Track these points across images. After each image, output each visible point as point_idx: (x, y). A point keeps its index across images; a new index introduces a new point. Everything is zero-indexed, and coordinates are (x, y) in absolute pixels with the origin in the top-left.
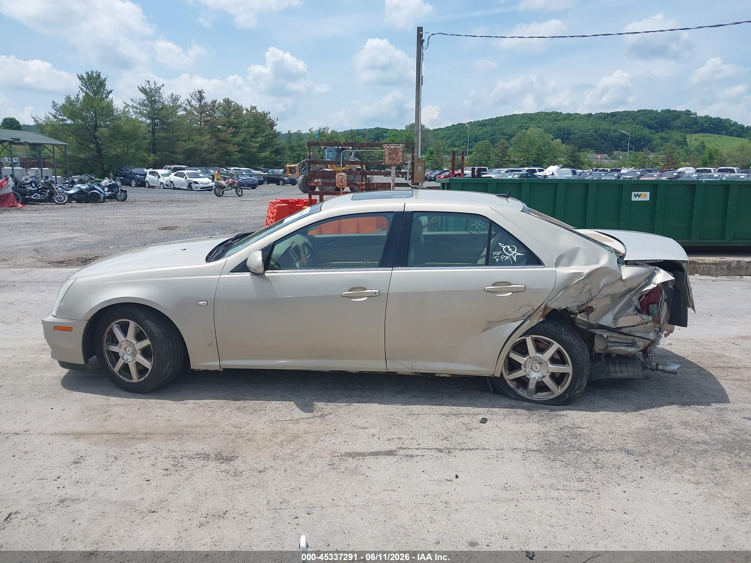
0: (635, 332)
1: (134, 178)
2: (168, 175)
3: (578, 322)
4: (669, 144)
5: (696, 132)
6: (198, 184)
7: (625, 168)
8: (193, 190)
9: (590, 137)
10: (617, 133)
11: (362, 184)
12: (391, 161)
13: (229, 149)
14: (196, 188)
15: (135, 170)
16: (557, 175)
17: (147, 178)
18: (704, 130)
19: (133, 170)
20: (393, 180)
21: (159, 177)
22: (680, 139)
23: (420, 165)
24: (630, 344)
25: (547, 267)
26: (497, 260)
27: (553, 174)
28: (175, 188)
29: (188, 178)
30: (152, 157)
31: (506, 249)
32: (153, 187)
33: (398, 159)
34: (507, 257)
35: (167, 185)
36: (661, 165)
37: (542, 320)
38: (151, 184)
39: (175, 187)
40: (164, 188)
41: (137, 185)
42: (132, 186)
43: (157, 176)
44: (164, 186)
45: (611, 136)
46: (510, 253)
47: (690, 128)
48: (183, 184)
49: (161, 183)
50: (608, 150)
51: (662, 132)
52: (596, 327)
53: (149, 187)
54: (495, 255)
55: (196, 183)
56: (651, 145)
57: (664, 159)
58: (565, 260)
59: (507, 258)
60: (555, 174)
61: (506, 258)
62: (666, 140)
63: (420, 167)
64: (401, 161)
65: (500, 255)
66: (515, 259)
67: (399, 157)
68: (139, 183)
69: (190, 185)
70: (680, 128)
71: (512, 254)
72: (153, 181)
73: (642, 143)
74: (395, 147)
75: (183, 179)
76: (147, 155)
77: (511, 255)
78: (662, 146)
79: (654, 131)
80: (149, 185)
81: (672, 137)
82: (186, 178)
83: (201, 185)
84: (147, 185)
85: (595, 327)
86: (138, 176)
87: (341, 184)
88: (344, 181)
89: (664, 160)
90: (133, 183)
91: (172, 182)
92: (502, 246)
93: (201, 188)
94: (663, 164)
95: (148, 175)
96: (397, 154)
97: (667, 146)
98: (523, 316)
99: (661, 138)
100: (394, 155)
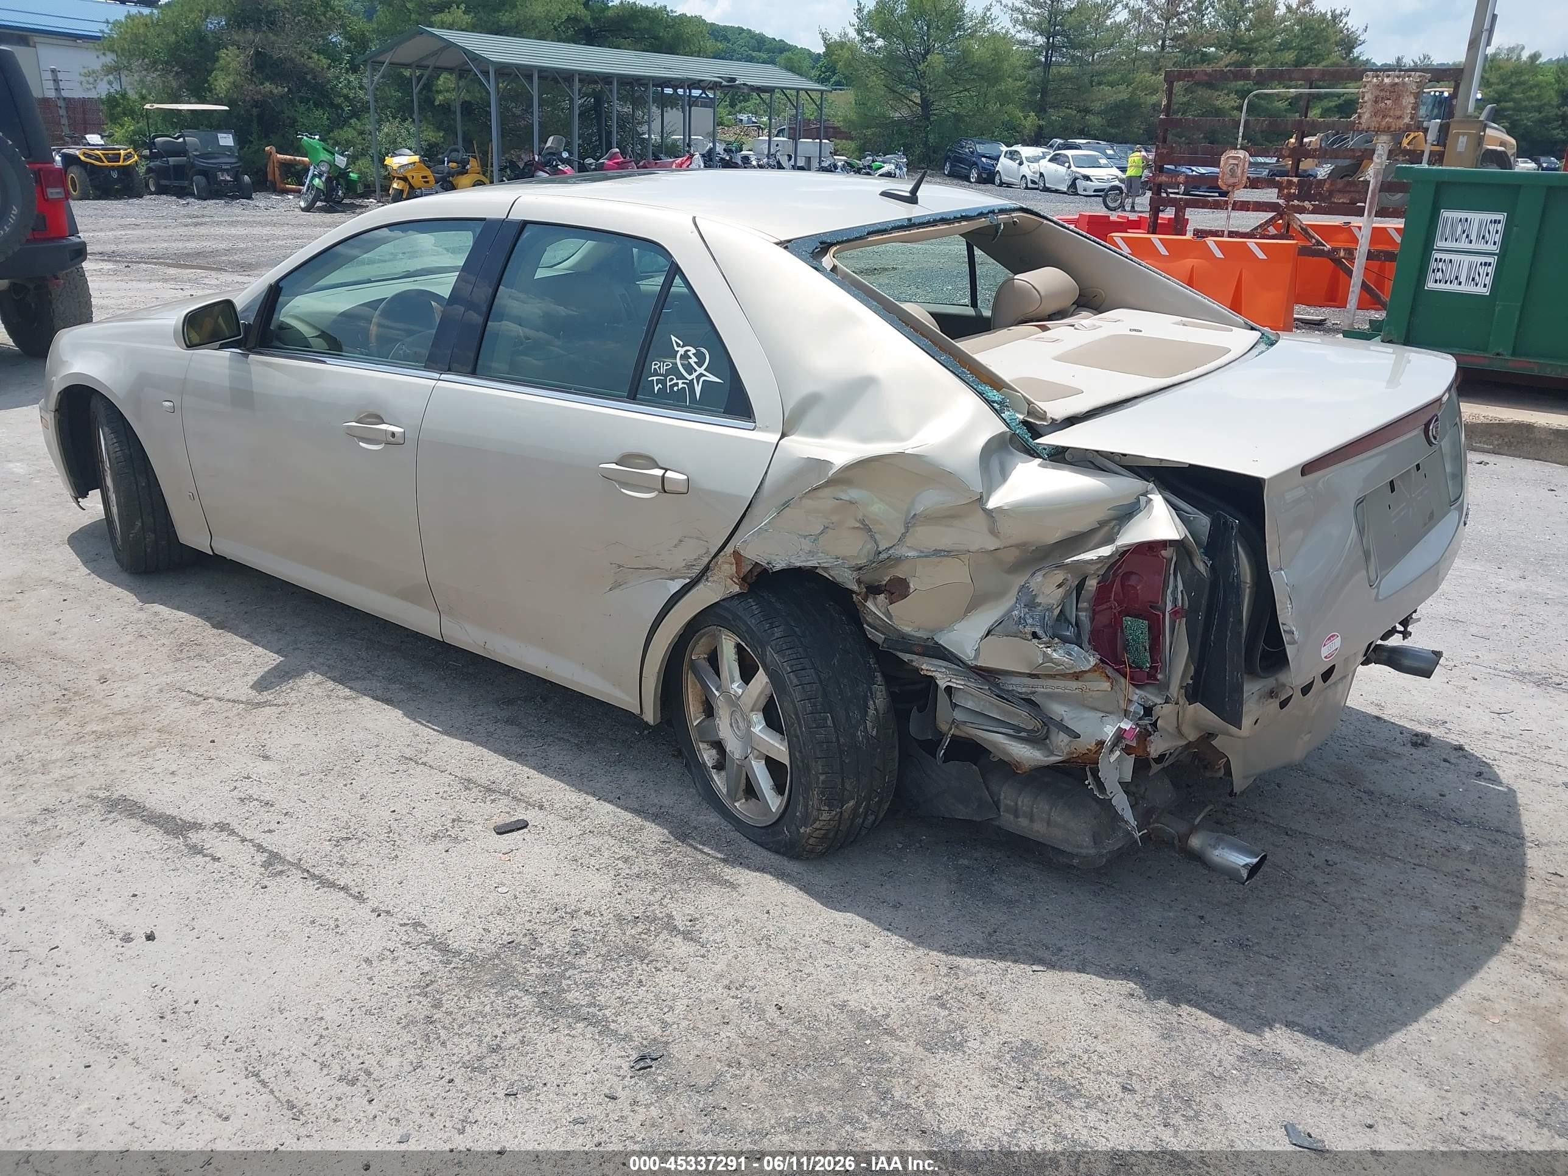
0: (1050, 696)
1: (976, 164)
2: (1036, 159)
3: (869, 619)
6: (1091, 181)
8: (1078, 194)
11: (1290, 183)
12: (1379, 119)
13: (1218, 102)
14: (1085, 190)
15: (980, 149)
17: (999, 165)
19: (977, 146)
21: (1021, 164)
23: (1464, 134)
24: (1023, 734)
25: (761, 430)
26: (656, 389)
28: (1046, 190)
29: (1073, 168)
30: (1030, 121)
31: (685, 356)
32: (1009, 185)
33: (1398, 113)
34: (680, 382)
35: (1033, 182)
37: (736, 589)
38: (1005, 179)
39: (1047, 185)
40: (1027, 188)
41: (981, 181)
42: (971, 182)
43: (1018, 162)
44: (1027, 184)
46: (690, 369)
48: (1062, 180)
49: (1024, 176)
52: (920, 650)
53: (1001, 184)
54: (656, 374)
55: (1087, 178)
58: (815, 415)
59: (680, 386)
61: (677, 384)
63: (1463, 141)
64: (1407, 120)
65: (669, 372)
66: (698, 389)
67: (1403, 109)
68: (984, 176)
69: (1073, 184)
71: (695, 375)
72: (1009, 173)
74: (1397, 80)
75: (1062, 170)
76: (1021, 115)
77: (690, 378)
80: (1001, 180)
82: (1069, 167)
83: (1096, 184)
84: (997, 181)
85: (915, 649)
86: (984, 159)
87: (1232, 181)
88: (1239, 172)
90: (974, 175)
91: (1041, 175)
92: (678, 345)
93: (1095, 191)
95: (1002, 159)
96: (1397, 100)
98: (690, 566)
100: (1388, 102)
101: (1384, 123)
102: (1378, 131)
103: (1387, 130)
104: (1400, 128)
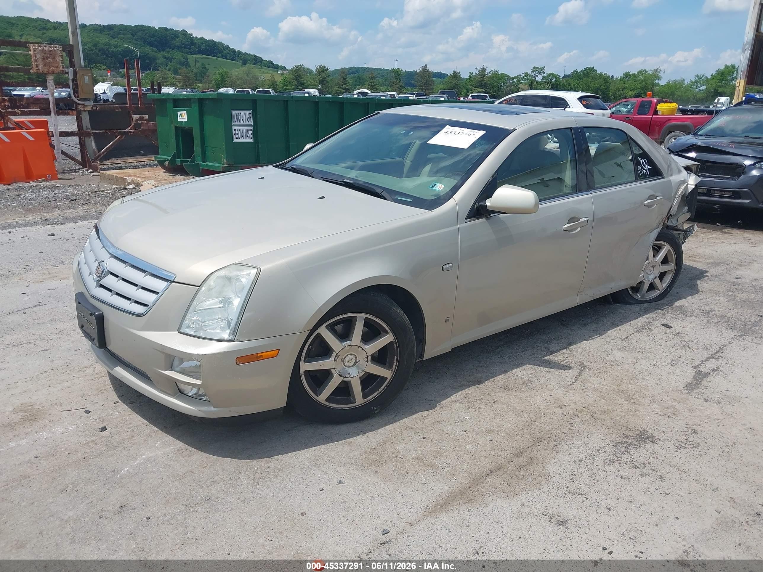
4: (172, 64)
5: (195, 53)
7: (166, 88)
9: (90, 51)
10: (118, 49)
12: (48, 67)
16: (109, 93)
18: (201, 52)
20: (53, 94)
22: (183, 60)
23: (86, 75)
27: (105, 93)
33: (56, 65)
36: (179, 85)
45: (113, 51)
47: (190, 49)
50: (113, 68)
51: (163, 50)
56: (156, 64)
57: (180, 79)
60: (107, 92)
62: (170, 59)
63: (86, 78)
64: (61, 68)
67: (58, 63)
70: (179, 48)
73: (147, 61)
74: (51, 49)
78: (167, 66)
79: (155, 49)
81: (174, 57)
89: (182, 81)
94: (181, 84)
96: (54, 58)
97: (172, 65)
99: (164, 57)
100: (50, 59)
101: (50, 70)
102: (49, 73)
103: (53, 73)
104: (58, 72)
